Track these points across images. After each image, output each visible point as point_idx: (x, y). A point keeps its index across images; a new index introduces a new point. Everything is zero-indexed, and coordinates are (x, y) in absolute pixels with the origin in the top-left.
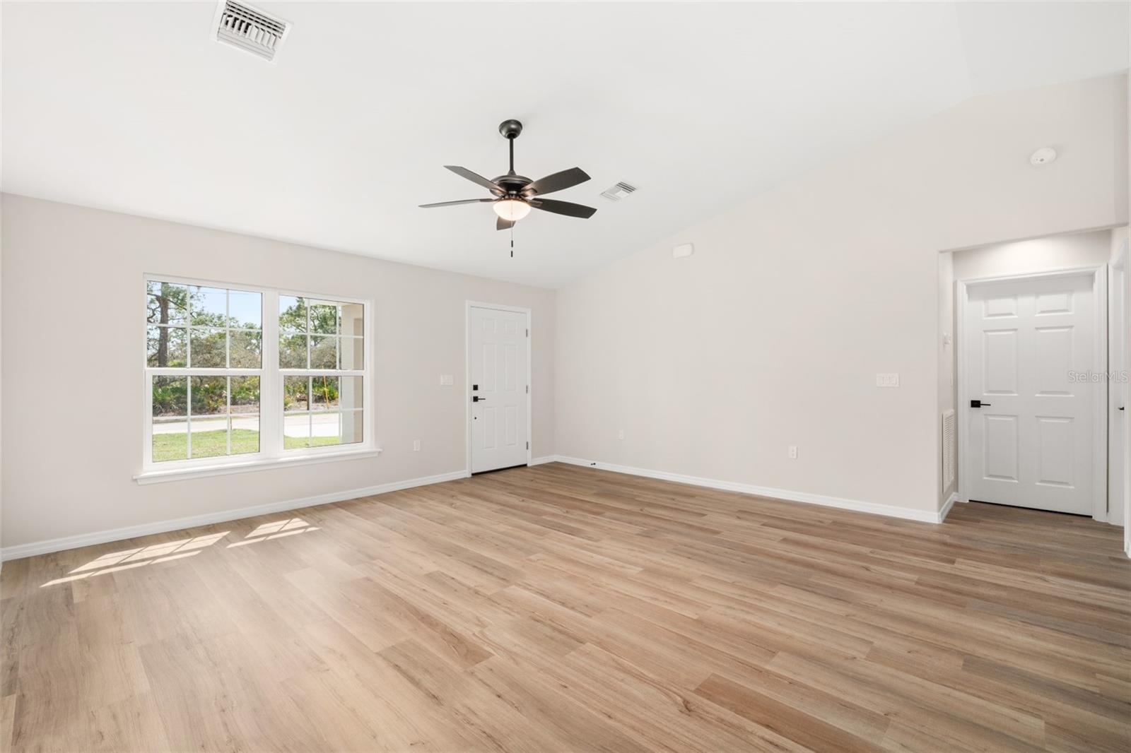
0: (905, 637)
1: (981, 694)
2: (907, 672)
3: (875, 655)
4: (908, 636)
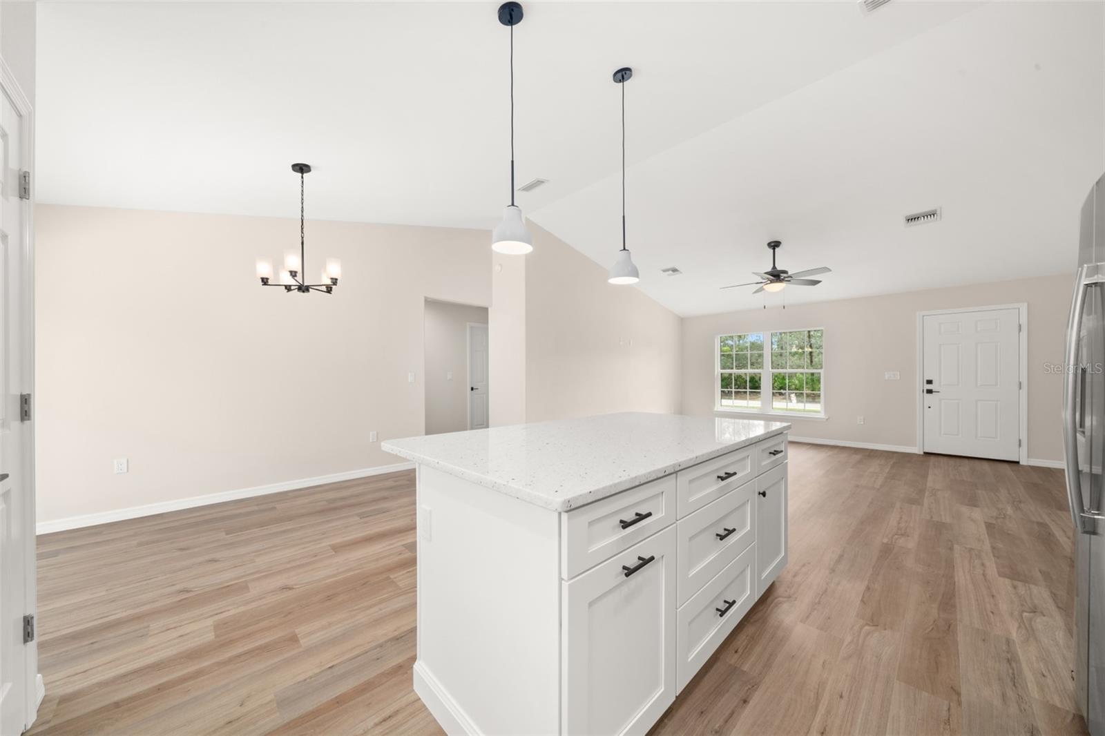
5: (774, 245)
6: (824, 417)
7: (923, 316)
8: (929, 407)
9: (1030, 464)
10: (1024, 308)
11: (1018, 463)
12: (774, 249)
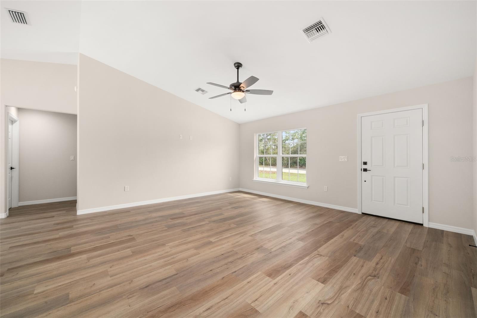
0: (100, 290)
1: (60, 287)
2: (90, 276)
3: (105, 274)
4: (100, 291)
5: (238, 66)
6: (306, 186)
7: (362, 117)
8: (365, 181)
9: (430, 227)
10: (425, 107)
11: (422, 225)
12: (238, 69)
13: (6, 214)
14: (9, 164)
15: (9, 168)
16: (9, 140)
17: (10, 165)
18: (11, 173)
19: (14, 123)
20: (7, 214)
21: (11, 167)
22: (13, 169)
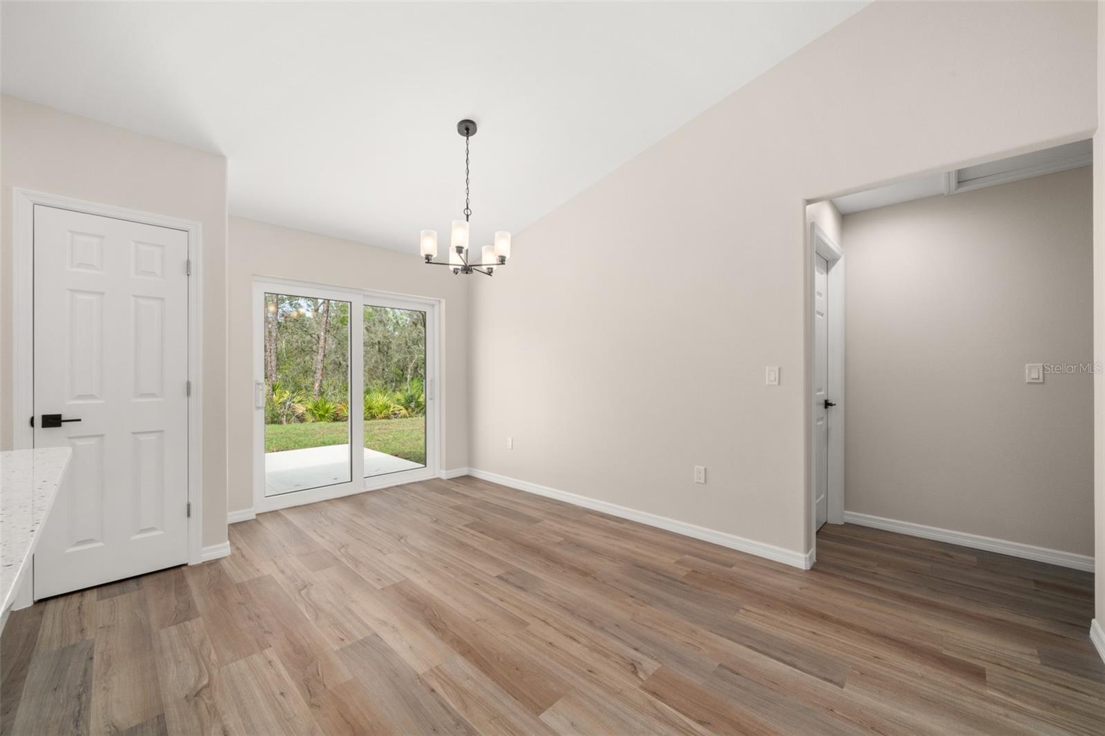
13: (808, 556)
14: (820, 390)
15: (818, 404)
16: (818, 316)
17: (821, 395)
18: (825, 419)
19: (831, 268)
20: (811, 557)
21: (826, 401)
22: (829, 407)
